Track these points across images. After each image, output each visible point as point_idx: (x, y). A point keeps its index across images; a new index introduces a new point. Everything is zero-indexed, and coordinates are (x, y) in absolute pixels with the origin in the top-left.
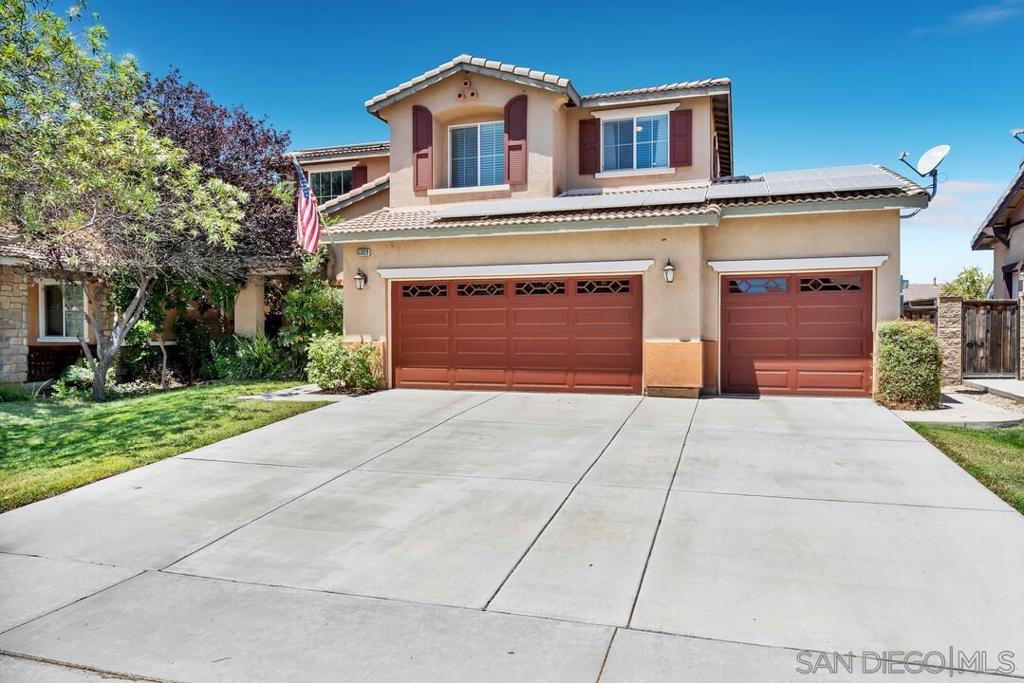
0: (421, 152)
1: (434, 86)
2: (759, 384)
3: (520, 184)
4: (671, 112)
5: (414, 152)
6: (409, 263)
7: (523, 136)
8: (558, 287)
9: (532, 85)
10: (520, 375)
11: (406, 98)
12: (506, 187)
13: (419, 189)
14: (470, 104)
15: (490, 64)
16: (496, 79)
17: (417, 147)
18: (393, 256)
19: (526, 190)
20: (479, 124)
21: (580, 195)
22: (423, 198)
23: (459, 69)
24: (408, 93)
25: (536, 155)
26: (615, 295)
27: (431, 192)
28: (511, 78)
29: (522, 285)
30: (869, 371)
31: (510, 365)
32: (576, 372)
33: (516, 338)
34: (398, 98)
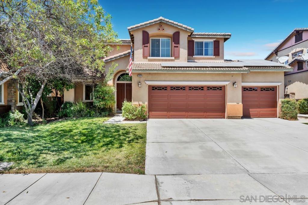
0: (145, 45)
1: (151, 25)
2: (251, 115)
3: (177, 57)
4: (214, 41)
5: (143, 45)
6: (155, 80)
7: (178, 43)
8: (202, 88)
9: (183, 29)
10: (190, 114)
11: (142, 28)
12: (173, 58)
13: (145, 57)
14: (161, 32)
15: (170, 21)
16: (171, 26)
17: (144, 44)
18: (150, 77)
19: (179, 59)
20: (161, 38)
21: (191, 62)
22: (146, 59)
23: (160, 21)
24: (143, 26)
25: (182, 49)
26: (218, 91)
27: (149, 58)
28: (177, 26)
29: (191, 87)
30: (276, 111)
31: (187, 110)
32: (206, 112)
33: (189, 103)
34: (139, 28)
